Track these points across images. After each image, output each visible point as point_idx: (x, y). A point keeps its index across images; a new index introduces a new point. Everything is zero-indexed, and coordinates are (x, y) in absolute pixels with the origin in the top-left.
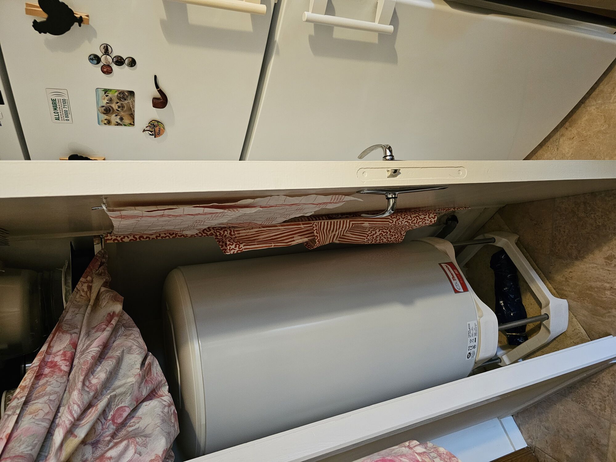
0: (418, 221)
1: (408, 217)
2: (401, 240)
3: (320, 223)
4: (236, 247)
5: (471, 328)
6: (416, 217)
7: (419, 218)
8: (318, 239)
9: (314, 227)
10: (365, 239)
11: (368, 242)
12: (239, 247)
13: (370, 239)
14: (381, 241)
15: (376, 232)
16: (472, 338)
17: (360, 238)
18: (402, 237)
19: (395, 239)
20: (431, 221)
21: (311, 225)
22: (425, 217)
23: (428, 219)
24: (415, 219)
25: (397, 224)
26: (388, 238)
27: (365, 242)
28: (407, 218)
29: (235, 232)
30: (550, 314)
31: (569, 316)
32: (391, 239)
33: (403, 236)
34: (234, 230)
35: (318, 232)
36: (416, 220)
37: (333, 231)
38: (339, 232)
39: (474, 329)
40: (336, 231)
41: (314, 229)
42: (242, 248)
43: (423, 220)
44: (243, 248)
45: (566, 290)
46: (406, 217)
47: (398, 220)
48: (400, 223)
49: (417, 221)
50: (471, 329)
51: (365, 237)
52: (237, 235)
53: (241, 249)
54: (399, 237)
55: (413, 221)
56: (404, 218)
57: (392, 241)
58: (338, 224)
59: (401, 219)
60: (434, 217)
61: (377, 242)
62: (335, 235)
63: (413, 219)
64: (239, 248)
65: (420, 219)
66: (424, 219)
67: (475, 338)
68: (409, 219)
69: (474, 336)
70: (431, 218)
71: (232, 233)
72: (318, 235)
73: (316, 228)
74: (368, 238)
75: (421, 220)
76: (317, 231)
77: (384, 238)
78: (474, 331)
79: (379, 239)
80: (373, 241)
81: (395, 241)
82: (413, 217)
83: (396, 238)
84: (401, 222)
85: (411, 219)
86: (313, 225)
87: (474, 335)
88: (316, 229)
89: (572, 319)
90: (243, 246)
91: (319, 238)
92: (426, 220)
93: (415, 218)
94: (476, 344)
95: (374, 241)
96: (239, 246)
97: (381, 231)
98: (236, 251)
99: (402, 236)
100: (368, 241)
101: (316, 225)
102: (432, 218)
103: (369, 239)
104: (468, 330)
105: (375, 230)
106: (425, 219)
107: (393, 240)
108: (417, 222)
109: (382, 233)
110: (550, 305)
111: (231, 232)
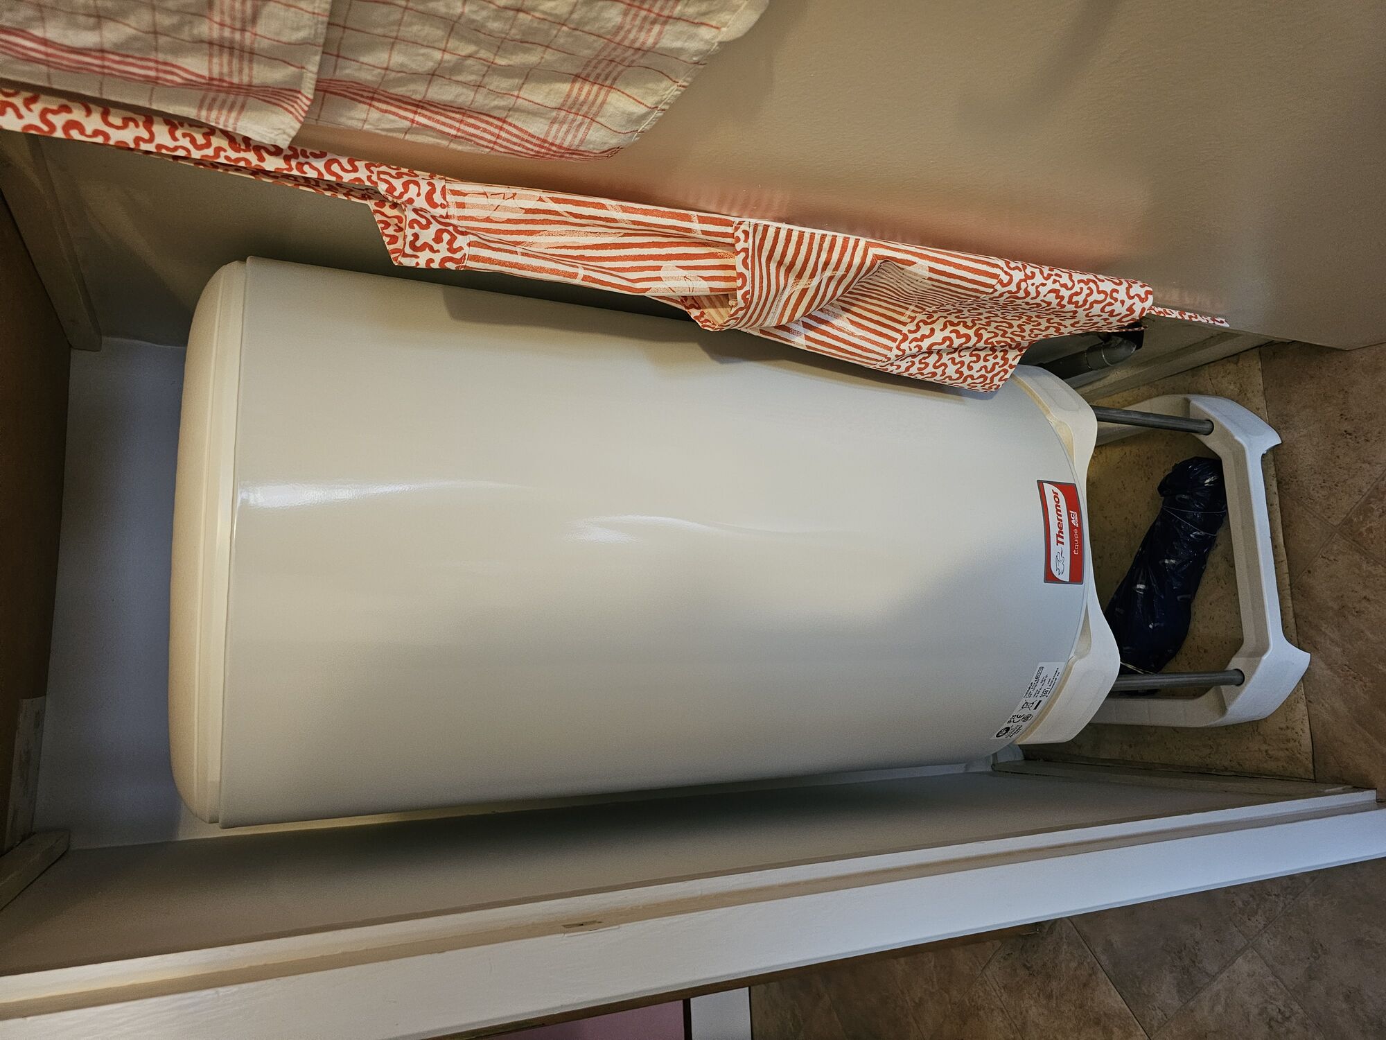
0: (1090, 299)
1: (1060, 277)
2: (1000, 380)
3: (760, 229)
4: (438, 239)
5: (1041, 679)
6: (1087, 282)
7: (1098, 287)
8: (745, 289)
9: (738, 240)
10: (890, 349)
11: (899, 367)
12: (450, 243)
13: (908, 352)
14: (939, 371)
15: (932, 330)
16: (1030, 700)
17: (877, 344)
18: (1006, 371)
19: (983, 372)
20: (1131, 310)
21: (730, 230)
22: (1117, 291)
23: (1126, 299)
24: (1082, 289)
25: (1022, 294)
26: (962, 363)
27: (889, 359)
28: (1057, 278)
29: (450, 198)
30: (1250, 678)
31: (1294, 692)
32: (970, 368)
33: (1011, 366)
34: (444, 187)
35: (749, 261)
36: (1086, 291)
37: (799, 276)
38: (820, 283)
39: (1047, 681)
40: (812, 276)
41: (739, 246)
42: (461, 248)
43: (1109, 300)
44: (468, 251)
45: (1326, 635)
46: (1056, 275)
47: (1027, 278)
48: (1032, 290)
49: (1088, 295)
50: (1040, 681)
51: (894, 340)
52: (453, 211)
53: (458, 256)
54: (997, 369)
55: (1077, 294)
56: (1050, 276)
57: (972, 377)
58: (826, 245)
59: (1039, 279)
60: (1143, 296)
61: (925, 372)
62: (804, 291)
63: (1077, 289)
64: (451, 250)
65: (1099, 292)
66: (1112, 297)
67: (1040, 701)
68: (1065, 286)
69: (1038, 696)
70: (1133, 298)
71: (437, 198)
72: (748, 274)
73: (746, 245)
74: (903, 346)
75: (1102, 297)
76: (747, 257)
77: (949, 363)
78: (1046, 686)
79: (935, 364)
80: (913, 363)
81: (982, 380)
82: (1079, 282)
83: (987, 372)
84: (1037, 287)
85: (1070, 284)
86: (737, 229)
87: (1041, 693)
88: (745, 250)
89: (1298, 702)
90: (469, 245)
91: (748, 287)
92: (1116, 300)
93: (1082, 285)
94: (1035, 713)
95: (917, 365)
96: (453, 239)
97: (950, 328)
98: (437, 258)
99: (1006, 367)
100: (898, 363)
101: (746, 233)
102: (1136, 300)
103: (904, 351)
104: (1033, 680)
105: (930, 323)
106: (1115, 295)
107: (976, 375)
108: (1085, 301)
109: (953, 336)
110: (1265, 658)
111: (433, 190)
